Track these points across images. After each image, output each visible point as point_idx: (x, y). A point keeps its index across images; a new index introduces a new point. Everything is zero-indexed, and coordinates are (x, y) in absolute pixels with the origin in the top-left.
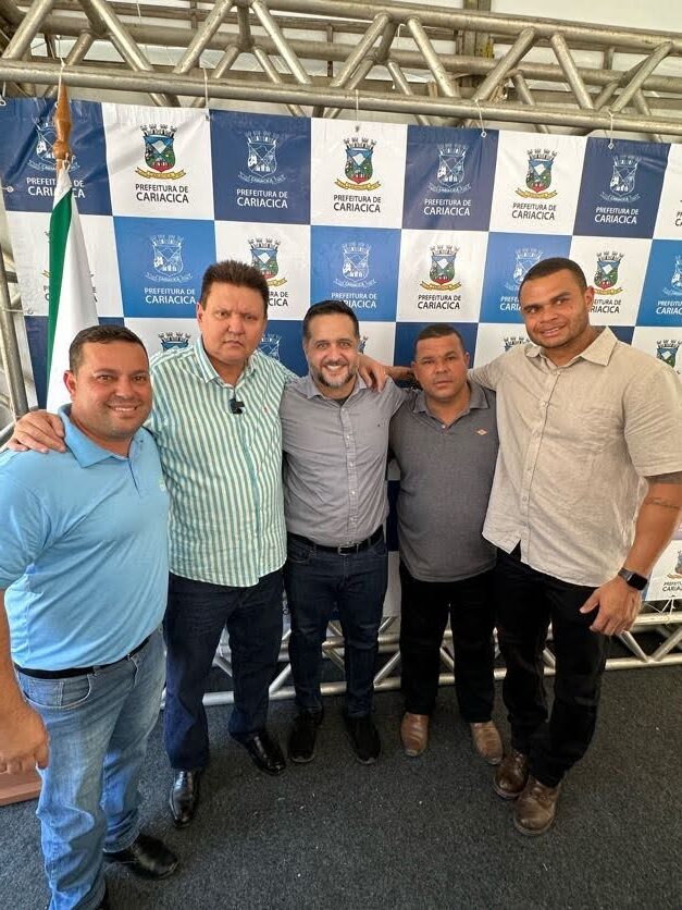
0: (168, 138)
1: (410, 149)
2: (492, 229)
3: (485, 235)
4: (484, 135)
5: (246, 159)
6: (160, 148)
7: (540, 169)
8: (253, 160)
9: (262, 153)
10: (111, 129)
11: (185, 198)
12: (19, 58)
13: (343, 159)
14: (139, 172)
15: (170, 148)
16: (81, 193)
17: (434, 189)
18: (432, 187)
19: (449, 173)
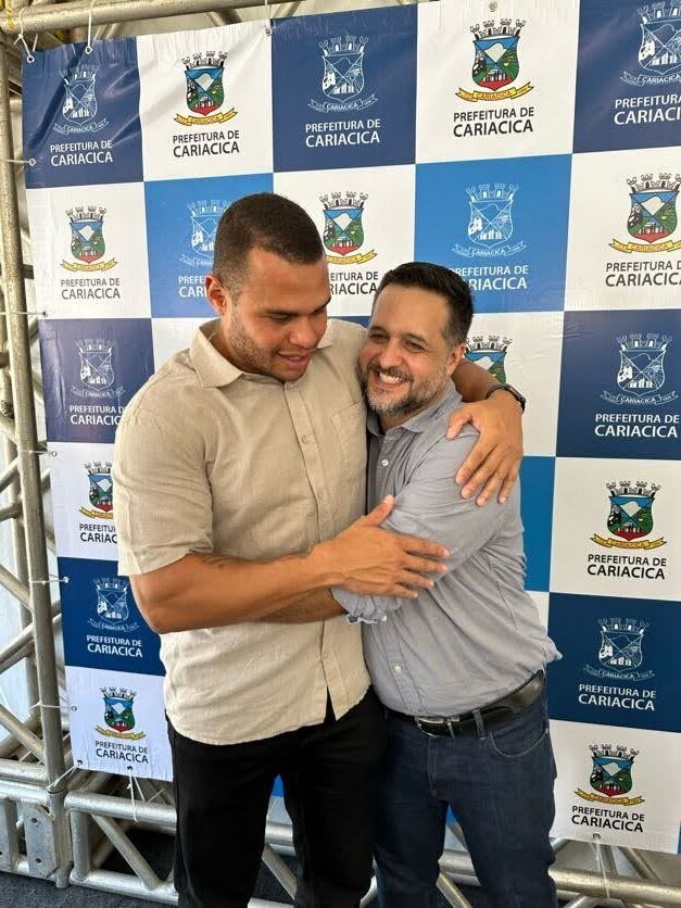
0: (216, 68)
5: (320, 77)
6: (206, 83)
8: (330, 79)
9: (342, 67)
11: (235, 147)
13: (469, 56)
14: (180, 120)
15: (218, 81)
16: (109, 157)
17: (634, 81)
18: (628, 78)
19: (659, 52)
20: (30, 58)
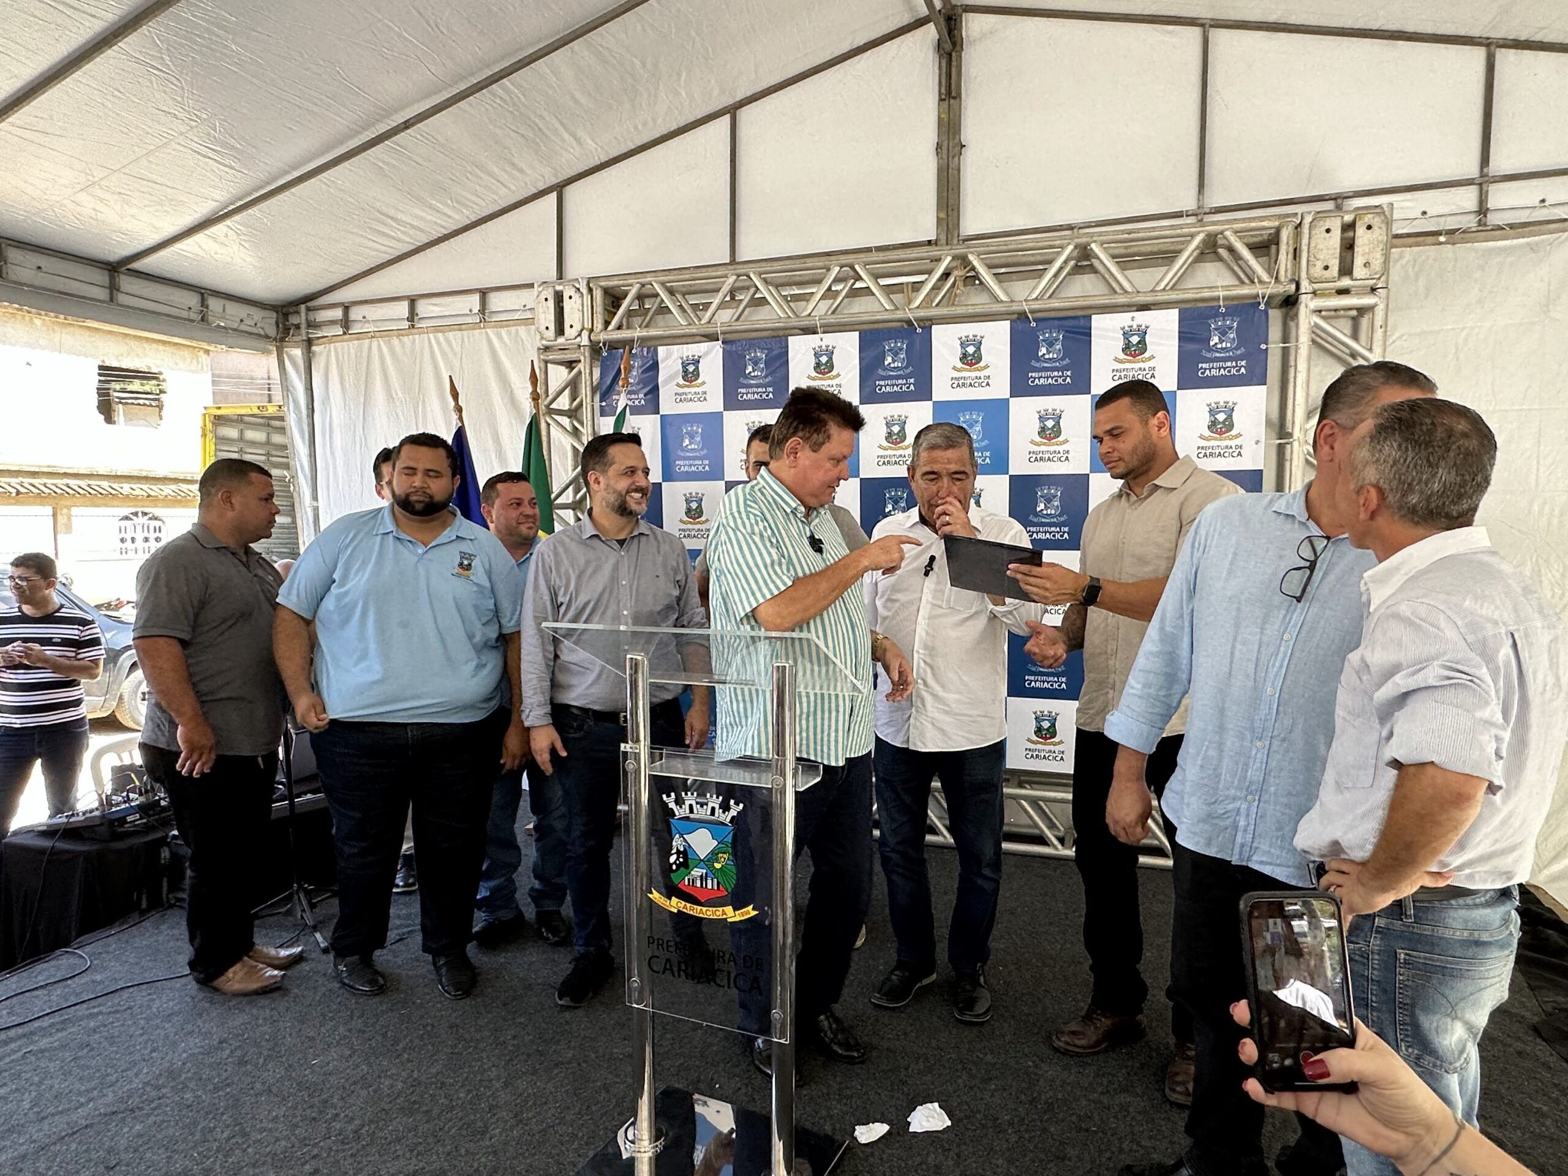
0: (696, 362)
1: (861, 350)
2: (934, 399)
3: (930, 403)
4: (919, 330)
5: (746, 368)
6: (691, 368)
7: (971, 350)
8: (750, 369)
9: (755, 363)
10: (664, 360)
11: (705, 399)
12: (619, 328)
13: (813, 361)
14: (678, 385)
15: (697, 368)
16: (643, 402)
17: (883, 374)
18: (881, 372)
19: (894, 361)
20: (605, 354)
